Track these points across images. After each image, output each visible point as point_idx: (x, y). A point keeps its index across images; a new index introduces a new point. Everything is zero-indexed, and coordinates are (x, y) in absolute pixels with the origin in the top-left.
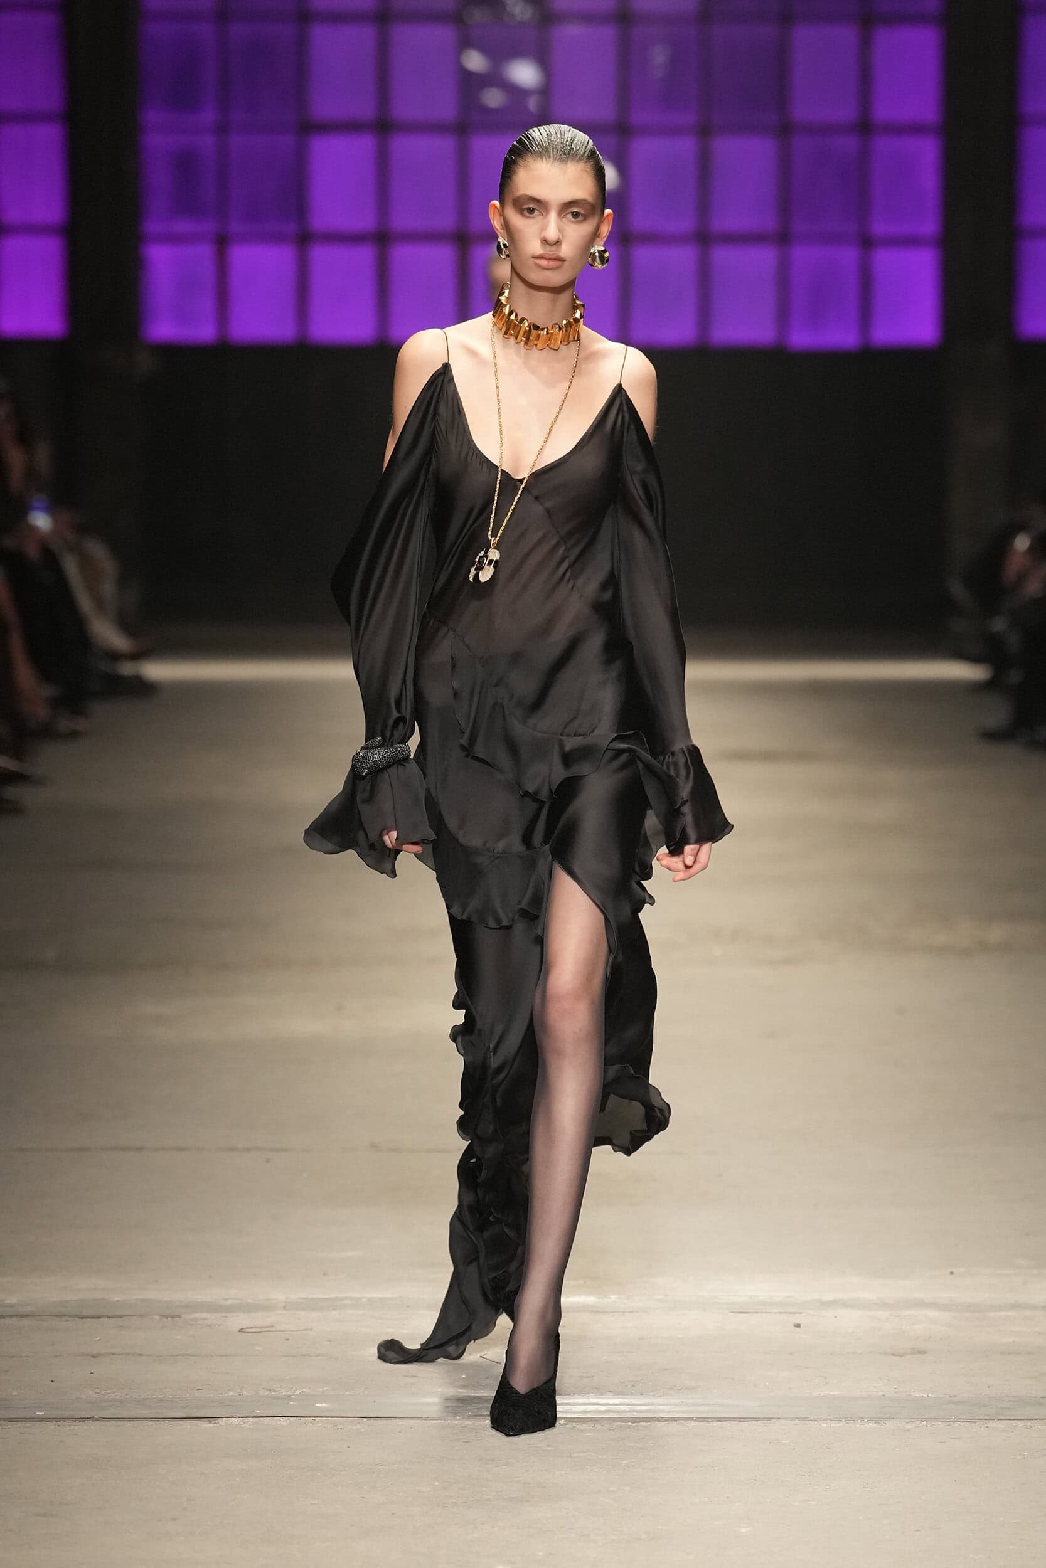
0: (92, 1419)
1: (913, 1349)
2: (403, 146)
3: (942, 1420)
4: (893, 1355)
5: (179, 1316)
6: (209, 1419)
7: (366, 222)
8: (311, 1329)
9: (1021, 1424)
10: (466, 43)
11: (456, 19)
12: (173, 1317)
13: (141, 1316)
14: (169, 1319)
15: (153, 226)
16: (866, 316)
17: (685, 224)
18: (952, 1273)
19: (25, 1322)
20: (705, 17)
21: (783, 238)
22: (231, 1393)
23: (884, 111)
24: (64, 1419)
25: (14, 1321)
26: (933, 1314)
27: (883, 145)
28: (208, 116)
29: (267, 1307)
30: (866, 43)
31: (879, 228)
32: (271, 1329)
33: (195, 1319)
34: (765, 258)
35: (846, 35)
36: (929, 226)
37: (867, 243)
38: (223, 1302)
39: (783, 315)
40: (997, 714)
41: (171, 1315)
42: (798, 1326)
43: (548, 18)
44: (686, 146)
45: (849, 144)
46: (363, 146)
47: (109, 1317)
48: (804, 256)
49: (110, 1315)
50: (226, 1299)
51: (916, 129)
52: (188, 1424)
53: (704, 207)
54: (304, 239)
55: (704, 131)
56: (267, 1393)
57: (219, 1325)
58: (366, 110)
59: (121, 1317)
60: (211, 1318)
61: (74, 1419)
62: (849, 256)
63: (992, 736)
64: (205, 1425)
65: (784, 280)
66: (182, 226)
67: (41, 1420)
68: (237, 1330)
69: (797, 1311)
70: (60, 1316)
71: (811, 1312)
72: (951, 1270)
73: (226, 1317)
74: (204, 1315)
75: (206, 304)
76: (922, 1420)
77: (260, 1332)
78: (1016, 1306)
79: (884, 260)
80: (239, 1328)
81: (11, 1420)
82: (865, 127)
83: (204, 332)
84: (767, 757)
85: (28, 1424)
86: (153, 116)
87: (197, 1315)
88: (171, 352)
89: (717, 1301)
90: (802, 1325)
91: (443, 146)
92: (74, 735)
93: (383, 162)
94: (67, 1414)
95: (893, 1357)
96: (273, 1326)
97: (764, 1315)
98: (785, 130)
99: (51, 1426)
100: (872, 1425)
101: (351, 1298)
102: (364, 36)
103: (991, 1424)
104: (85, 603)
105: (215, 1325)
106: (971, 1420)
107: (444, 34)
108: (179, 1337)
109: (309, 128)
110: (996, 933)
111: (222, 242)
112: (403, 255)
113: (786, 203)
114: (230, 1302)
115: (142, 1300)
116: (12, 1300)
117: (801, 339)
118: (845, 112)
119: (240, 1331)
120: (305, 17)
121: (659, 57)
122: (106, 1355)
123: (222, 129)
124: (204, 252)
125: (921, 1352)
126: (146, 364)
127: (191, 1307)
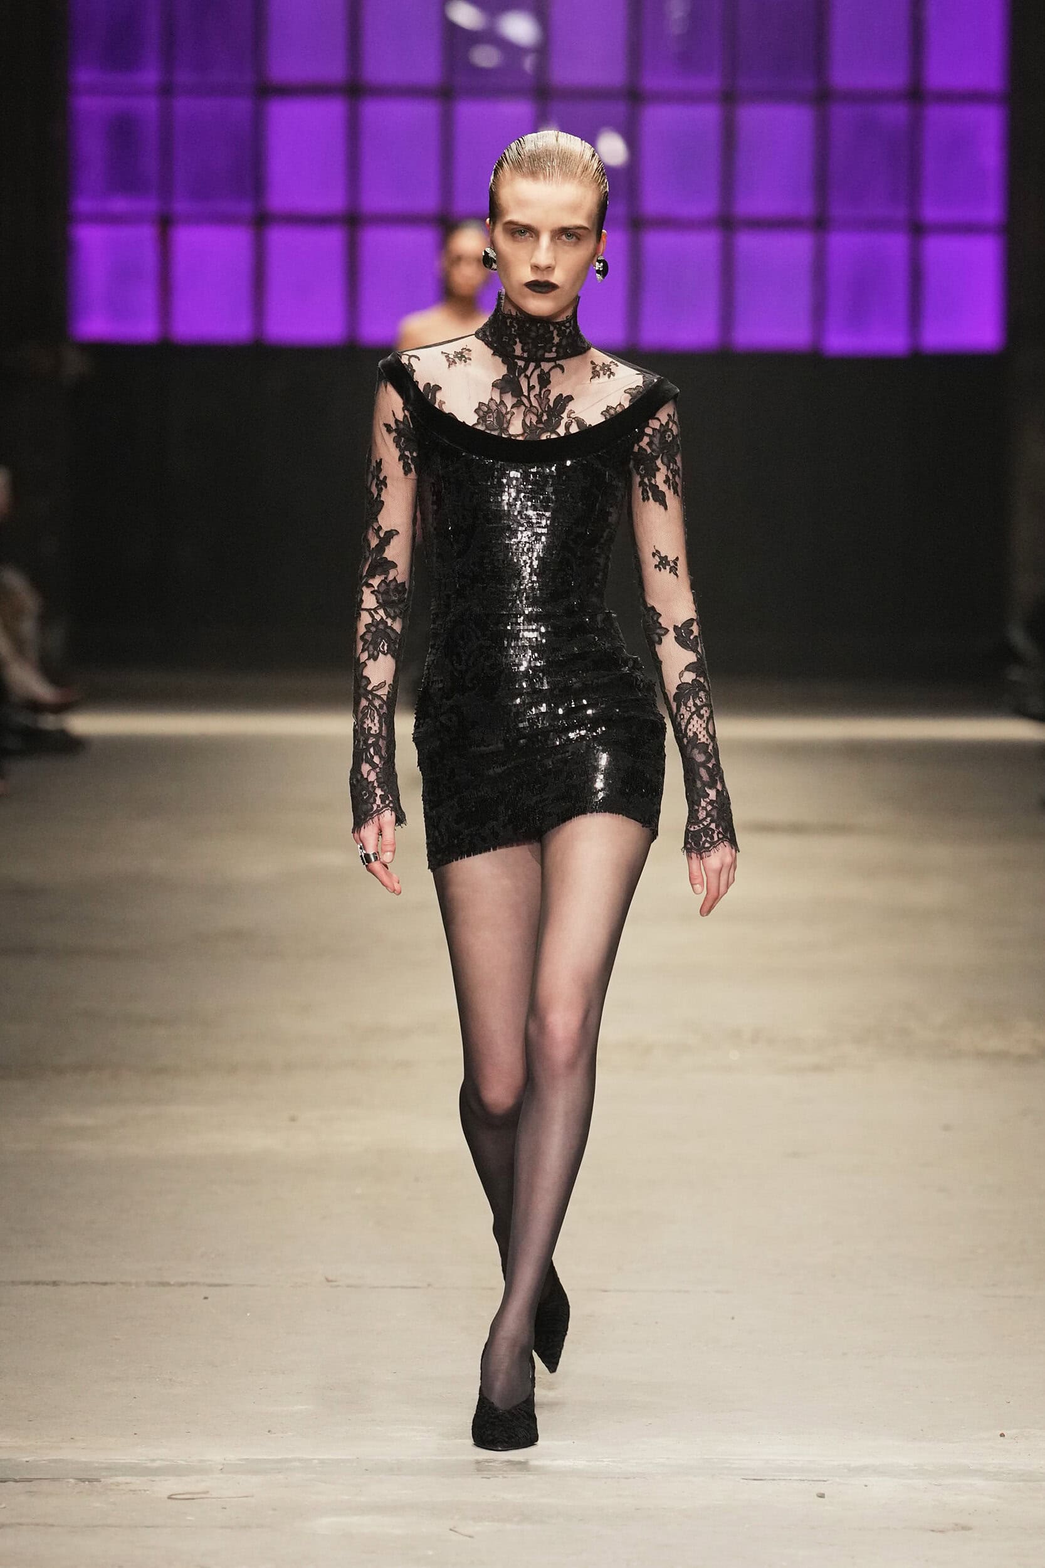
1: (957, 1525)
2: (376, 112)
4: (933, 1531)
5: (98, 1480)
7: (333, 201)
8: (252, 1496)
12: (90, 1481)
13: (53, 1479)
14: (87, 1483)
15: (84, 205)
16: (915, 315)
17: (707, 206)
18: (1002, 1435)
21: (820, 224)
23: (938, 76)
26: (980, 1483)
27: (938, 116)
28: (150, 77)
29: (201, 1470)
31: (931, 213)
32: (208, 1496)
33: (118, 1484)
34: (799, 246)
36: (991, 211)
37: (917, 229)
38: (149, 1464)
39: (819, 312)
41: (89, 1478)
42: (822, 1496)
44: (708, 115)
45: (897, 114)
46: (333, 111)
47: (16, 1481)
48: (843, 245)
49: (17, 1478)
50: (153, 1460)
51: (975, 97)
53: (728, 185)
54: (262, 221)
55: (729, 98)
57: (145, 1491)
58: (334, 70)
59: (30, 1480)
60: (137, 1482)
62: (896, 244)
66: (119, 205)
68: (167, 1496)
69: (821, 1478)
71: (837, 1479)
72: (1000, 1432)
73: (153, 1481)
74: (128, 1479)
75: (146, 296)
77: (193, 1499)
79: (937, 248)
80: (169, 1493)
82: (916, 94)
83: (144, 329)
84: (796, 829)
86: (84, 76)
87: (120, 1479)
88: (105, 353)
89: (728, 1465)
90: (826, 1496)
91: (425, 112)
93: (353, 131)
95: (931, 1533)
96: (207, 1492)
97: (783, 1483)
98: (822, 98)
101: (300, 1460)
105: (140, 1490)
108: (98, 1505)
109: (267, 91)
111: (165, 223)
112: (375, 240)
113: (822, 183)
114: (157, 1464)
115: (55, 1461)
117: (839, 342)
118: (895, 78)
119: (170, 1498)
122: (11, 1525)
123: (166, 90)
124: (147, 234)
125: (965, 1528)
126: (74, 365)
127: (113, 1469)
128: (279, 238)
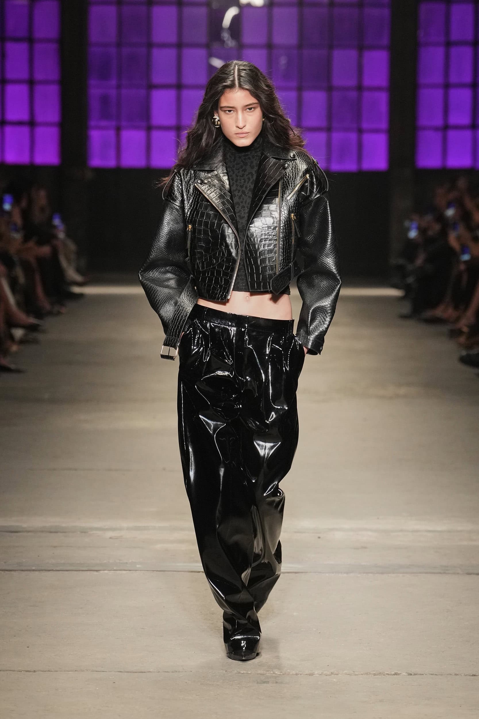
0: (53, 570)
1: (362, 547)
2: (186, 94)
3: (371, 573)
4: (355, 549)
5: (87, 532)
6: (97, 571)
7: (172, 122)
8: (136, 538)
9: (401, 575)
10: (211, 55)
11: (207, 46)
13: (73, 532)
14: (83, 533)
15: (93, 123)
16: (360, 159)
19: (30, 534)
20: (300, 46)
21: (329, 129)
22: (105, 561)
23: (367, 82)
24: (42, 570)
25: (25, 534)
26: (370, 533)
27: (366, 95)
28: (113, 82)
29: (121, 529)
30: (360, 56)
31: (365, 125)
33: (93, 534)
34: (322, 137)
35: (353, 53)
36: (384, 125)
37: (360, 131)
38: (104, 527)
39: (329, 157)
40: (406, 308)
41: (84, 531)
42: (319, 538)
43: (241, 46)
44: (293, 95)
45: (353, 94)
46: (171, 94)
47: (61, 532)
48: (337, 136)
51: (378, 89)
52: (89, 573)
54: (149, 128)
55: (300, 89)
56: (118, 561)
57: (102, 536)
58: (172, 80)
59: (65, 532)
60: (99, 533)
61: (46, 570)
62: (353, 136)
63: (404, 317)
64: (95, 573)
65: (329, 144)
66: (103, 123)
67: (34, 570)
69: (320, 532)
70: (42, 532)
71: (324, 532)
72: (378, 517)
73: (105, 533)
74: (97, 532)
75: (112, 153)
76: (364, 573)
77: (118, 538)
78: (401, 531)
79: (367, 137)
81: (22, 570)
82: (360, 88)
83: (111, 163)
85: (29, 572)
86: (93, 82)
87: (94, 532)
88: (99, 171)
89: (289, 528)
90: (321, 538)
92: (59, 313)
93: (179, 100)
94: (43, 568)
96: (122, 536)
97: (307, 534)
98: (330, 89)
99: (37, 573)
100: (345, 575)
102: (172, 53)
103: (390, 575)
104: (64, 263)
105: (100, 536)
106: (382, 573)
107: (202, 52)
108: (87, 540)
109: (151, 87)
110: (403, 391)
111: (118, 129)
113: (330, 116)
114: (106, 527)
115: (74, 526)
116: (25, 525)
117: (336, 167)
118: (352, 82)
119: (110, 538)
120: (150, 45)
121: (283, 61)
122: (59, 546)
123: (119, 87)
124: (112, 133)
125: (365, 548)
126: (89, 175)
127: (92, 529)
128: (156, 135)
